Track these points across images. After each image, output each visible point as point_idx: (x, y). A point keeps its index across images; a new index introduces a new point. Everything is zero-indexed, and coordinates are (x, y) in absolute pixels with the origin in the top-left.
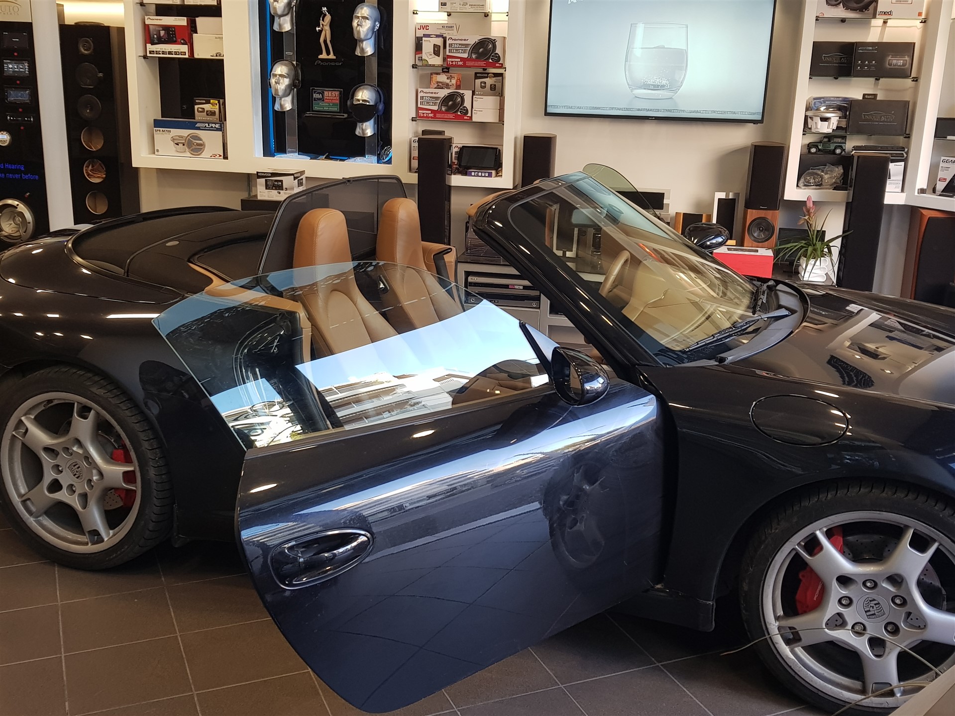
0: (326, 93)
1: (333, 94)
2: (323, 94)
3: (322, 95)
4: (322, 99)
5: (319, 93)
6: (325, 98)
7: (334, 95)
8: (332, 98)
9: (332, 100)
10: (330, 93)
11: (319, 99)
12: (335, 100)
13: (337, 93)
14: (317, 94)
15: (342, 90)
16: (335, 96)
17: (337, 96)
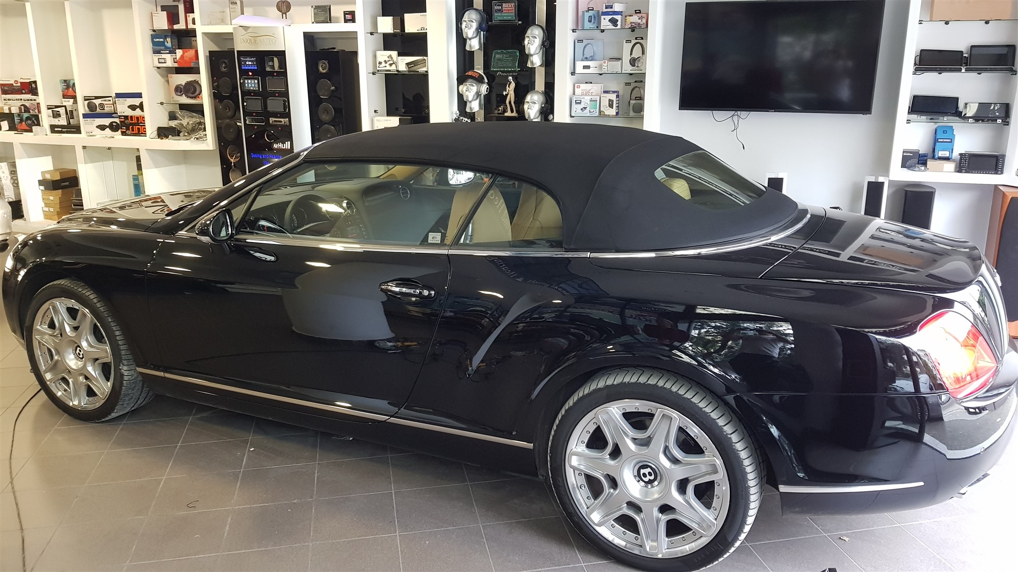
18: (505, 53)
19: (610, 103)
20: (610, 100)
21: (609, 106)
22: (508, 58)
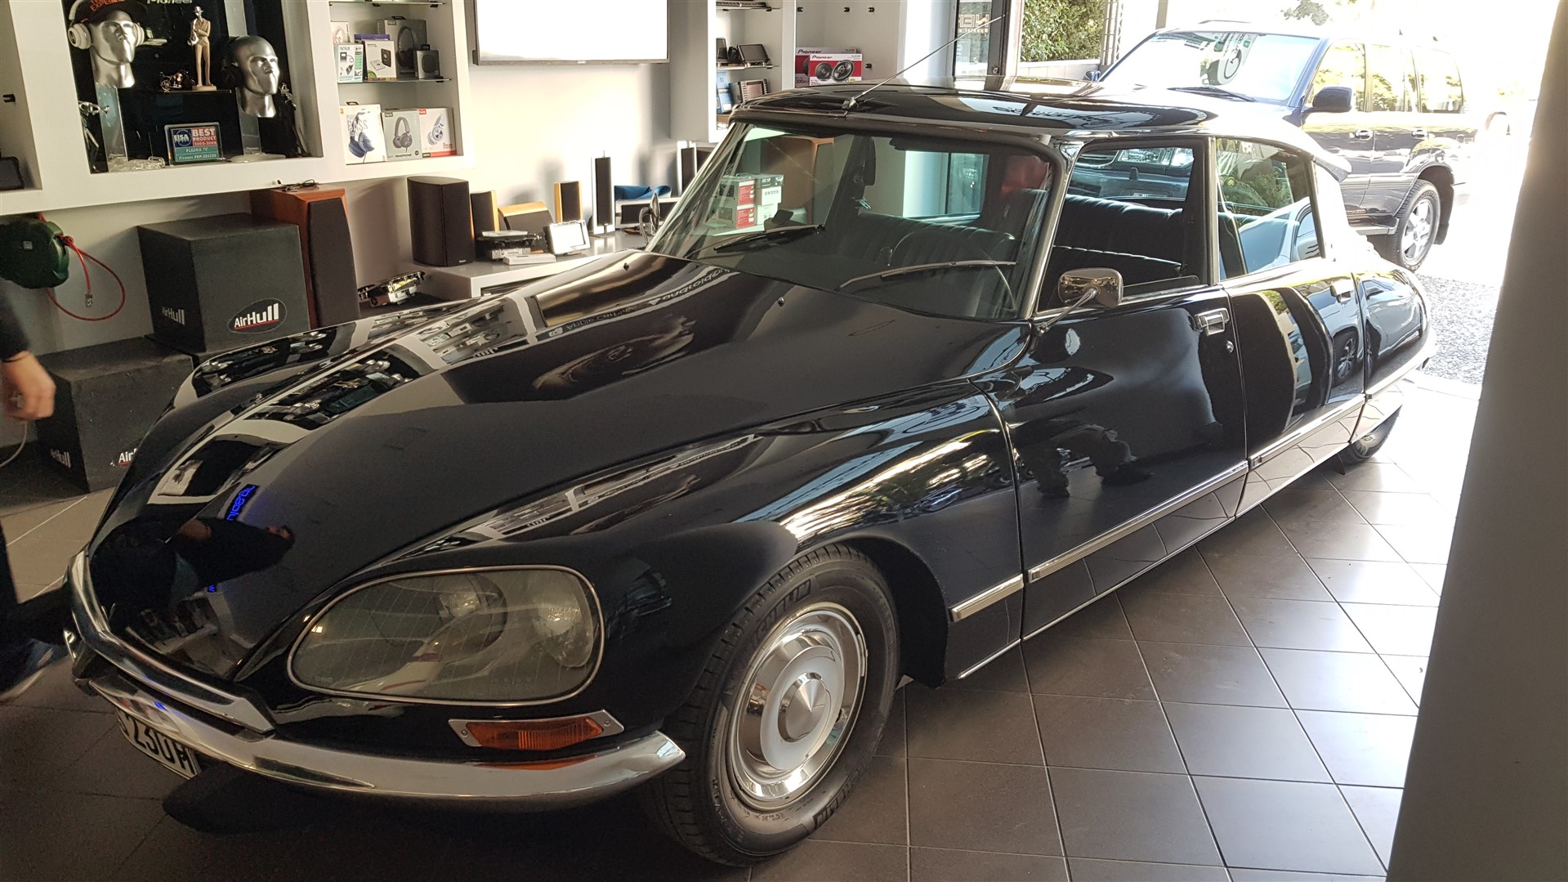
0: (194, 132)
1: (206, 131)
2: (189, 133)
3: (189, 136)
4: (189, 144)
5: (183, 133)
6: (194, 139)
7: (209, 133)
8: (205, 139)
9: (205, 142)
10: (201, 130)
11: (185, 143)
12: (211, 141)
13: (213, 130)
14: (179, 134)
15: (217, 123)
16: (210, 135)
17: (213, 134)
19: (385, 56)
20: (384, 52)
21: (383, 62)
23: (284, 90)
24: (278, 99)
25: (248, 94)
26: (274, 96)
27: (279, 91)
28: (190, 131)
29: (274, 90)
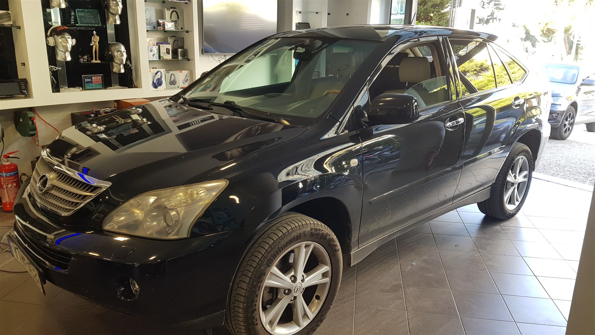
3: (91, 80)
5: (89, 78)
7: (99, 79)
9: (97, 82)
10: (96, 77)
11: (89, 82)
15: (102, 75)
18: (86, 12)
20: (167, 49)
21: (167, 53)
22: (90, 16)
23: (128, 63)
24: (126, 66)
25: (114, 64)
26: (124, 65)
27: (126, 63)
28: (92, 77)
29: (124, 63)
